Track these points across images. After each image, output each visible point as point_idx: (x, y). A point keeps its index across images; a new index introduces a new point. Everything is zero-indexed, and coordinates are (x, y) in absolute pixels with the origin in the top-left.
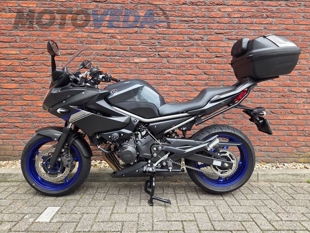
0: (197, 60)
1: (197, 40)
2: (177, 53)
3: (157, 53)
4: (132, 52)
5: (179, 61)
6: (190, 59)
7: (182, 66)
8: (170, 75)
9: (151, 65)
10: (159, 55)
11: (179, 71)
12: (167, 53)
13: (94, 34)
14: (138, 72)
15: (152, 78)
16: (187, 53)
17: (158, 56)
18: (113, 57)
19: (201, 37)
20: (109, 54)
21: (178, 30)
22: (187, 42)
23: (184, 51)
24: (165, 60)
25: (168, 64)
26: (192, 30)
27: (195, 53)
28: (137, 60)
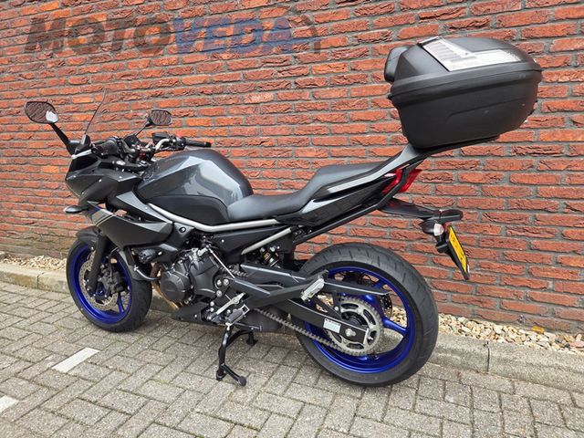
0: (374, 88)
1: (374, 41)
2: (332, 76)
3: (292, 81)
4: (249, 83)
5: (335, 93)
6: (360, 86)
7: (343, 103)
8: (319, 124)
9: (283, 106)
10: (296, 83)
11: (335, 115)
12: (312, 77)
13: (187, 55)
14: (259, 120)
15: (284, 131)
16: (352, 74)
17: (294, 86)
18: (217, 96)
19: (383, 34)
20: (210, 91)
21: (334, 24)
22: (352, 48)
23: (346, 69)
24: (308, 92)
25: (314, 101)
26: (364, 19)
27: (370, 71)
28: (256, 98)
